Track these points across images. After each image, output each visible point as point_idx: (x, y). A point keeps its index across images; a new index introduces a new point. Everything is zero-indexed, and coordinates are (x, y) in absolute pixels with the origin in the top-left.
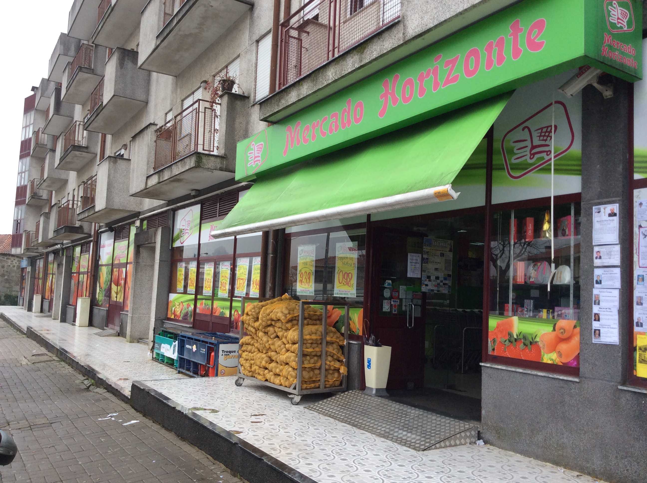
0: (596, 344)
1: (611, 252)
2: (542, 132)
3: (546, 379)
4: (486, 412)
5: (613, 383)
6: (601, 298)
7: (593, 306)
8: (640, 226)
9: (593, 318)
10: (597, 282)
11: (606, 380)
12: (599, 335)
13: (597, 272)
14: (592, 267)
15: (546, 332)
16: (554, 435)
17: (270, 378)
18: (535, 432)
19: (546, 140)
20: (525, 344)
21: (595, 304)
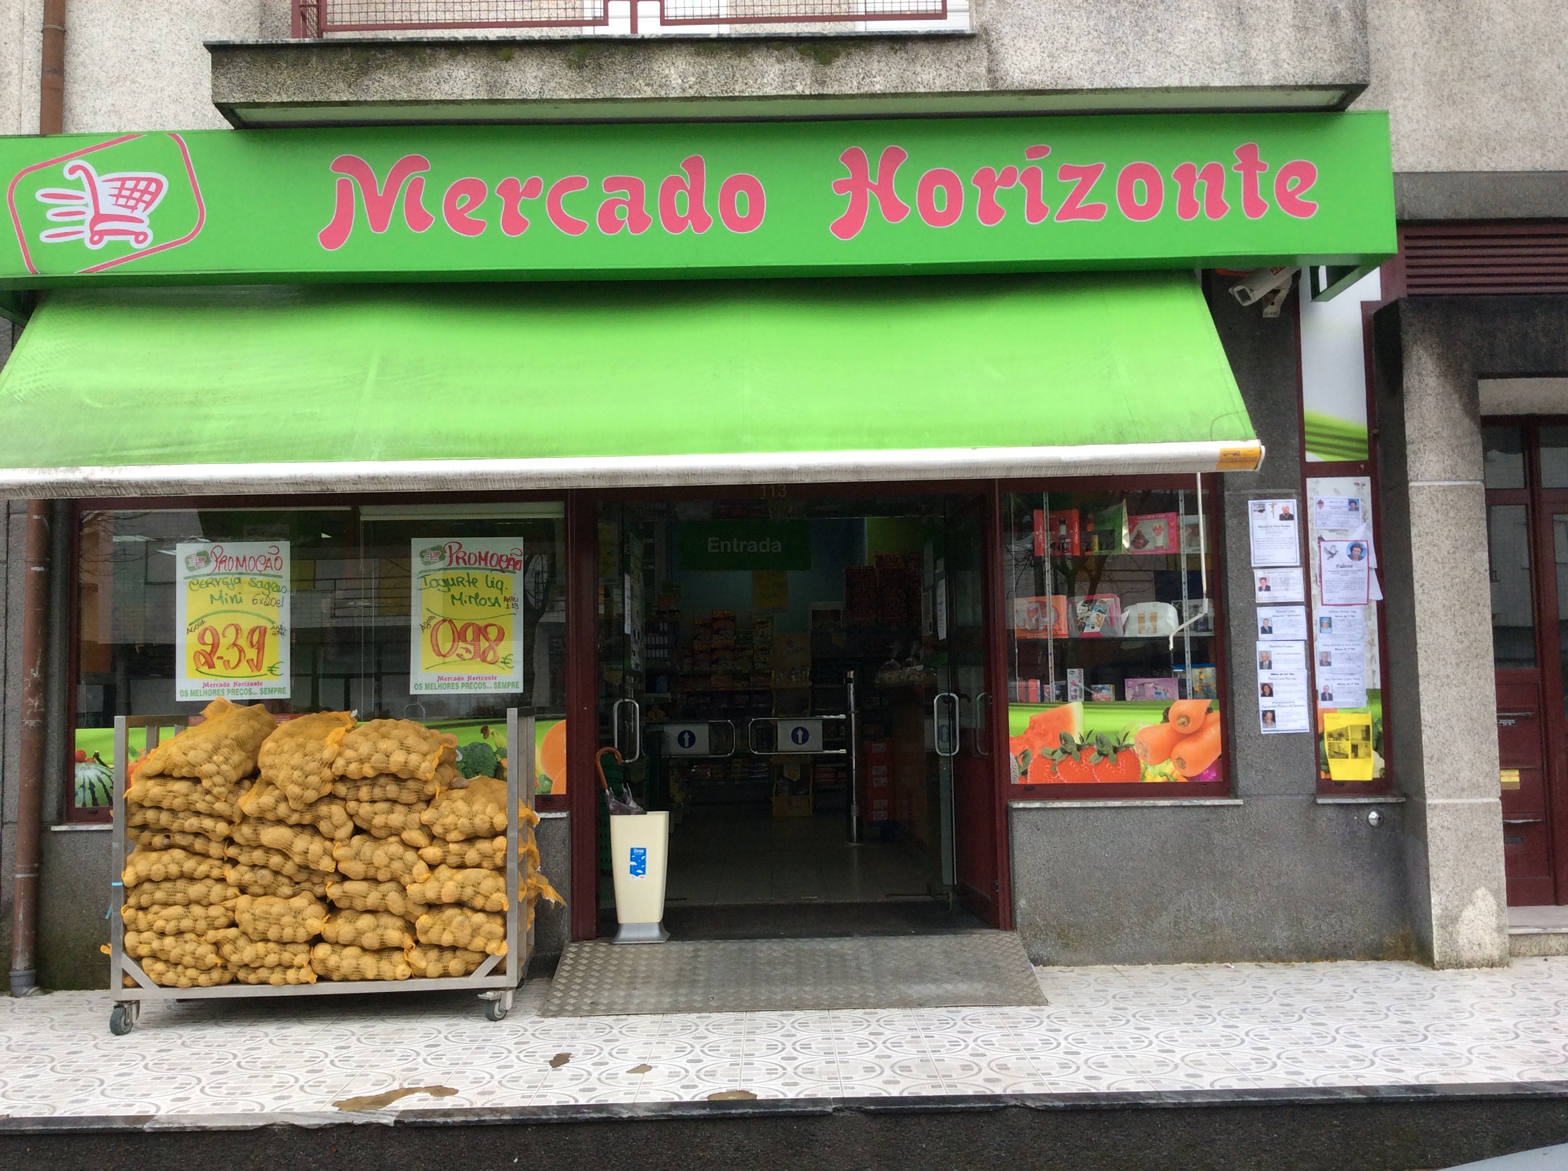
0: (1267, 735)
1: (1287, 579)
3: (1170, 811)
5: (1300, 797)
6: (1273, 658)
7: (1259, 671)
9: (1260, 692)
10: (1264, 631)
11: (1290, 794)
12: (1273, 719)
13: (1262, 613)
14: (1254, 605)
15: (1147, 726)
20: (1100, 754)
21: (1261, 668)
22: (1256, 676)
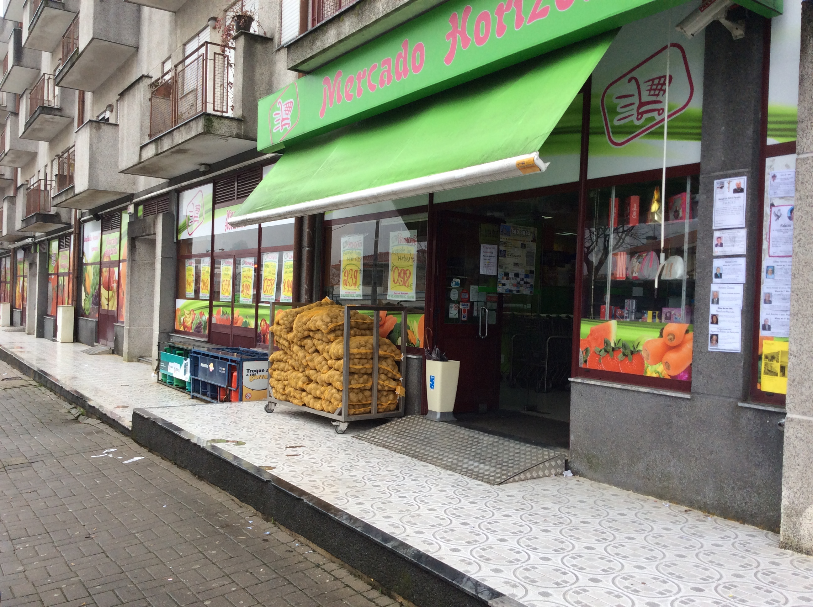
0: (712, 352)
1: (734, 237)
2: (653, 84)
3: (649, 396)
4: (575, 437)
5: (731, 400)
6: (721, 296)
7: (711, 305)
8: (772, 205)
9: (710, 320)
10: (717, 276)
11: (723, 396)
12: (717, 341)
13: (717, 263)
14: (711, 257)
15: (650, 339)
16: (658, 463)
17: (309, 403)
18: (635, 460)
19: (658, 95)
20: (624, 354)
21: (713, 303)
22: (709, 309)
